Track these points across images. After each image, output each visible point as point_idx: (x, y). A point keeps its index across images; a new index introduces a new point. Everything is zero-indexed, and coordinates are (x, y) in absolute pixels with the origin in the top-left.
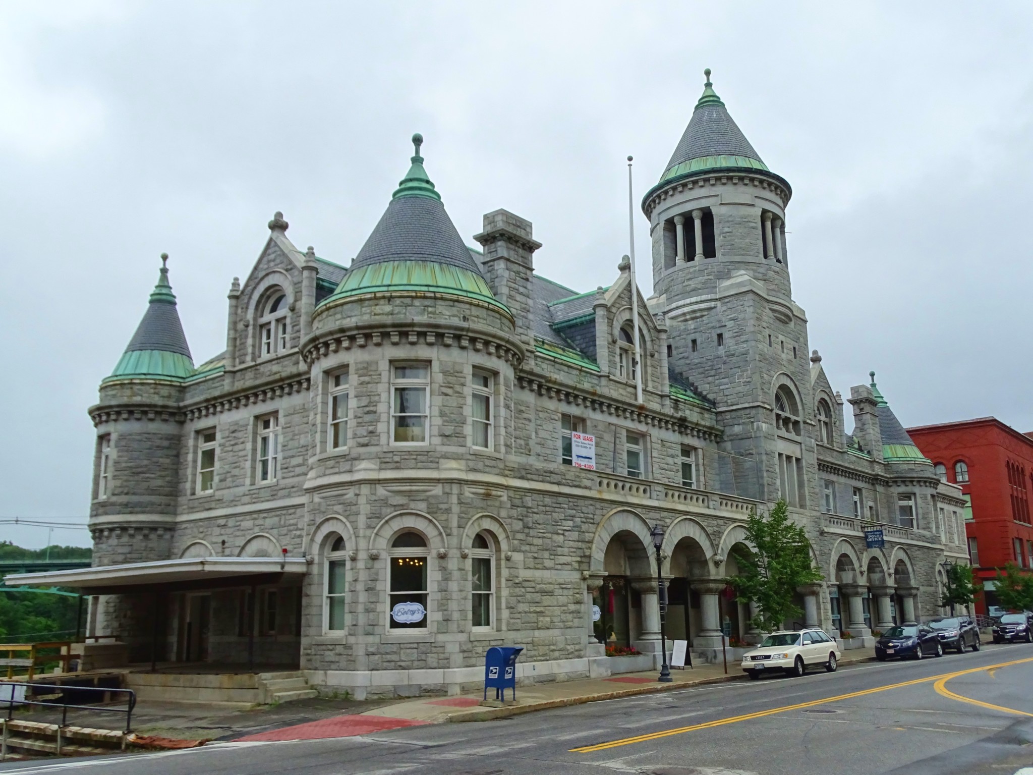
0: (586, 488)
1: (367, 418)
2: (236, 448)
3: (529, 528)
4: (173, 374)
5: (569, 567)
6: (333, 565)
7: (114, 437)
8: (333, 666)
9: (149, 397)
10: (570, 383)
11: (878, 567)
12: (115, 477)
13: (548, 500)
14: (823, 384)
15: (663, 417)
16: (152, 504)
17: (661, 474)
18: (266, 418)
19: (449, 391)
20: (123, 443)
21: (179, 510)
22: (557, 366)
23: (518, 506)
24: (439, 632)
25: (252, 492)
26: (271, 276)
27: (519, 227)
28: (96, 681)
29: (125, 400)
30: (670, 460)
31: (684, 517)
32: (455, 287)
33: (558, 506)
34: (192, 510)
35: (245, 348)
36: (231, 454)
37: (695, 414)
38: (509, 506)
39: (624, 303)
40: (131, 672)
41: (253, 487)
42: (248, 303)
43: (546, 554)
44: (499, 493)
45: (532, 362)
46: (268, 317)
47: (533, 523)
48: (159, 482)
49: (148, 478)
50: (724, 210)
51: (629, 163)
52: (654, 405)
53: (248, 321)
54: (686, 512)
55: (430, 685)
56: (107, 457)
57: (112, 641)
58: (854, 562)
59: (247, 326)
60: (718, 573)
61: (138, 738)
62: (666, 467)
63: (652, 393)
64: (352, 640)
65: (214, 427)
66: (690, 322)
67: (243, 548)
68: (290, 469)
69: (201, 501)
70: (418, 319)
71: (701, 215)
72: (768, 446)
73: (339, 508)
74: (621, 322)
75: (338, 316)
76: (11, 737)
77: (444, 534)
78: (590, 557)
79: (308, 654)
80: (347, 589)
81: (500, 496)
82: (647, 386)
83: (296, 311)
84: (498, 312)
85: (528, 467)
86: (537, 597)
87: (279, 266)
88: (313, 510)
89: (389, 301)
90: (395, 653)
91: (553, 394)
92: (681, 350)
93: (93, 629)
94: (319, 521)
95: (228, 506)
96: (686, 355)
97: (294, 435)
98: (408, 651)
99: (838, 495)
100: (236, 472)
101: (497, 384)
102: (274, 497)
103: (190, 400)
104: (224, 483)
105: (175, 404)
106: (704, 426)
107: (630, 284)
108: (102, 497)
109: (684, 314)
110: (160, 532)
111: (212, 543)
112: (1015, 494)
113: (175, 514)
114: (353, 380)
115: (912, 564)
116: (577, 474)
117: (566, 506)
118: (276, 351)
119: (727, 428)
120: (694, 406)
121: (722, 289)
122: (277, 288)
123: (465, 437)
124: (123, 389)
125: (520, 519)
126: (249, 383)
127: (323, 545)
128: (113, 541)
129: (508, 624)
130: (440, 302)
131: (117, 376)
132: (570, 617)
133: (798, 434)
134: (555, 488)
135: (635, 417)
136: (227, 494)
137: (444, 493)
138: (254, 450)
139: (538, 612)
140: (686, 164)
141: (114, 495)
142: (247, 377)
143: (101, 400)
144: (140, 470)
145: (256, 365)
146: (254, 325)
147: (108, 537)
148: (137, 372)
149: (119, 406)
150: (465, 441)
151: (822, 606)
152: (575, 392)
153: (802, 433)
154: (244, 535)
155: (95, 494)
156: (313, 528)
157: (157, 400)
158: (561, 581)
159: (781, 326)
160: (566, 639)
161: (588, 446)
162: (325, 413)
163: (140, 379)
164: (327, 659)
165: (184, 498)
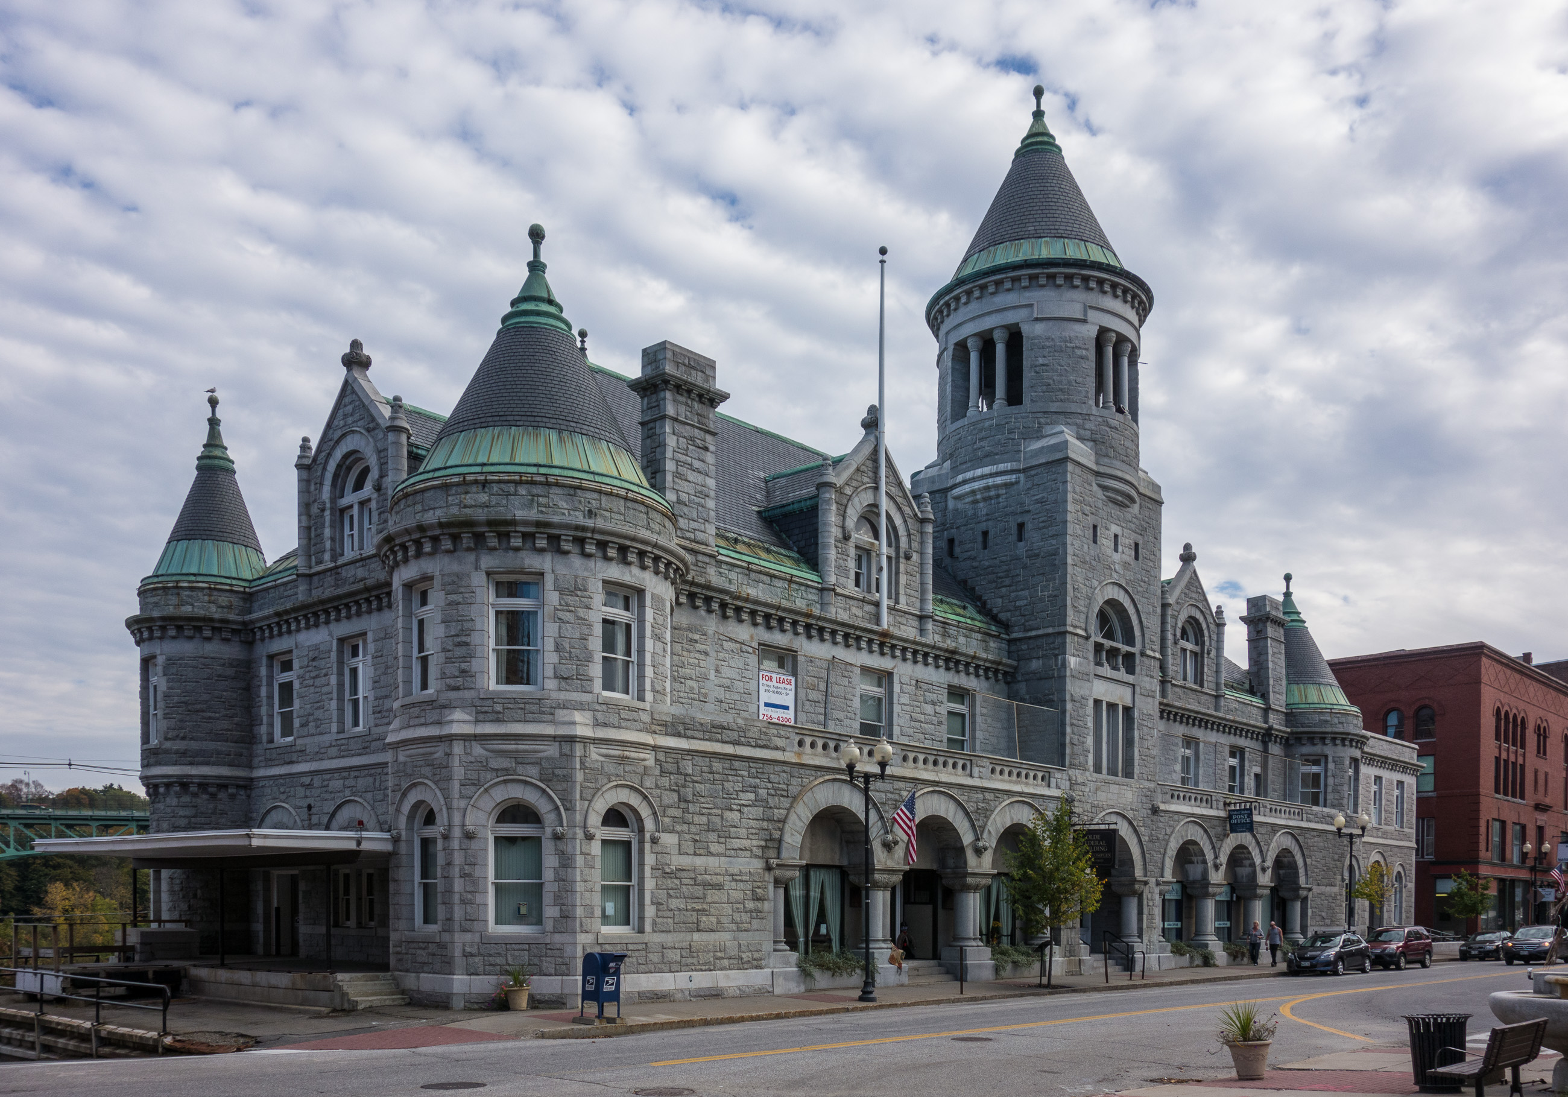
0: (777, 748)
1: (459, 652)
2: (318, 682)
3: (686, 801)
4: (234, 575)
5: (748, 854)
6: (426, 843)
7: (161, 660)
8: (426, 969)
9: (203, 607)
10: (774, 601)
11: (1248, 859)
12: (166, 716)
13: (717, 766)
14: (1194, 595)
15: (920, 648)
16: (219, 753)
17: (913, 727)
18: (354, 642)
19: (568, 616)
20: (174, 670)
21: (256, 761)
22: (753, 575)
23: (671, 773)
24: (555, 931)
25: (339, 742)
26: (349, 438)
27: (693, 368)
28: (151, 975)
29: (170, 611)
30: (929, 709)
31: (931, 789)
32: (579, 467)
33: (733, 773)
34: (269, 763)
35: (322, 542)
36: (312, 689)
37: (974, 642)
38: (657, 772)
39: (866, 480)
40: (195, 966)
41: (342, 736)
42: (323, 475)
43: (713, 836)
44: (642, 756)
45: (712, 571)
46: (351, 498)
47: (694, 795)
48: (225, 724)
49: (210, 718)
50: (1039, 329)
51: (881, 257)
52: (909, 631)
53: (324, 503)
54: (934, 781)
55: (544, 995)
56: (155, 687)
57: (181, 927)
58: (1206, 852)
59: (323, 510)
60: (982, 865)
61: (175, 1041)
62: (922, 717)
63: (905, 613)
64: (446, 937)
65: (290, 652)
66: (981, 505)
67: (333, 815)
68: (385, 714)
69: (280, 751)
70: (520, 514)
71: (1007, 338)
72: (1077, 690)
73: (426, 770)
74: (859, 508)
75: (419, 507)
76: (45, 1034)
77: (562, 809)
78: (780, 841)
79: (398, 953)
80: (439, 875)
81: (644, 760)
82: (897, 602)
83: (382, 492)
84: (643, 503)
85: (687, 721)
86: (699, 891)
87: (359, 424)
88: (397, 772)
89: (484, 487)
90: (499, 955)
91: (745, 616)
92: (968, 546)
93: (158, 911)
94: (404, 786)
95: (312, 760)
96: (973, 553)
97: (387, 668)
98: (516, 953)
99: (1202, 757)
100: (319, 714)
101: (642, 606)
102: (365, 750)
103: (261, 613)
104: (306, 729)
105: (239, 618)
106: (986, 660)
107: (875, 451)
108: (154, 742)
109: (973, 492)
110: (231, 791)
111: (296, 807)
112: (1504, 756)
113: (251, 767)
114: (437, 598)
115: (1303, 855)
116: (764, 730)
117: (745, 773)
118: (361, 548)
119: (1021, 663)
120: (972, 630)
121: (1028, 455)
122: (359, 456)
123: (591, 680)
124: (167, 595)
125: (674, 790)
126: (328, 593)
127: (411, 817)
128: (172, 801)
129: (654, 923)
130: (555, 490)
131: (157, 576)
132: (745, 917)
133: (1131, 670)
134: (729, 749)
135: (875, 647)
136: (310, 743)
137: (561, 755)
138: (341, 685)
139: (699, 910)
140: (990, 252)
141: (166, 739)
142: (326, 585)
143: (141, 609)
144: (198, 707)
145: (336, 567)
146: (332, 509)
147: (165, 795)
148: (184, 571)
149: (163, 618)
150: (592, 686)
151: (1145, 910)
152: (779, 613)
153: (1138, 669)
154: (333, 799)
155: (145, 738)
156: (399, 795)
157: (214, 612)
158: (736, 871)
159: (1115, 511)
160: (740, 945)
161: (784, 691)
162: (408, 642)
163: (189, 582)
164: (419, 959)
165: (260, 746)
